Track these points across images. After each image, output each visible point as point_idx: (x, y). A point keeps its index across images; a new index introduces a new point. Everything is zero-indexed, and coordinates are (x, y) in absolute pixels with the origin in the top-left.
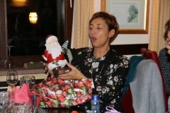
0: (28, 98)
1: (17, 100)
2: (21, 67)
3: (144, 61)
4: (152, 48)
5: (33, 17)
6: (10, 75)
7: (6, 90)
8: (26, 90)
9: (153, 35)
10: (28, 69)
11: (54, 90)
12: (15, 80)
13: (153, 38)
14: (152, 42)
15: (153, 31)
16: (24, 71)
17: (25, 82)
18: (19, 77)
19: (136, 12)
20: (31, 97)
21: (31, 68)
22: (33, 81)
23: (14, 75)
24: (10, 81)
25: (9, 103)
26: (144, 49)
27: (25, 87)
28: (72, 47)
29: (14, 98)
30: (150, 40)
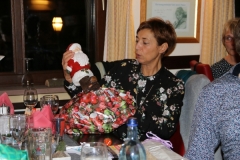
0: (50, 123)
1: (37, 125)
2: (42, 84)
3: (194, 77)
4: (204, 61)
5: (57, 23)
6: (28, 94)
7: (23, 113)
8: (47, 113)
9: (205, 44)
10: (51, 87)
11: (87, 113)
12: (34, 101)
13: (205, 48)
14: (205, 53)
15: (206, 39)
16: (46, 90)
17: (46, 103)
18: (39, 97)
19: (185, 16)
20: (54, 122)
21: (53, 86)
22: (56, 101)
23: (33, 94)
24: (28, 101)
25: (26, 129)
26: (194, 62)
27: (46, 109)
28: (105, 60)
29: (33, 122)
30: (202, 51)
